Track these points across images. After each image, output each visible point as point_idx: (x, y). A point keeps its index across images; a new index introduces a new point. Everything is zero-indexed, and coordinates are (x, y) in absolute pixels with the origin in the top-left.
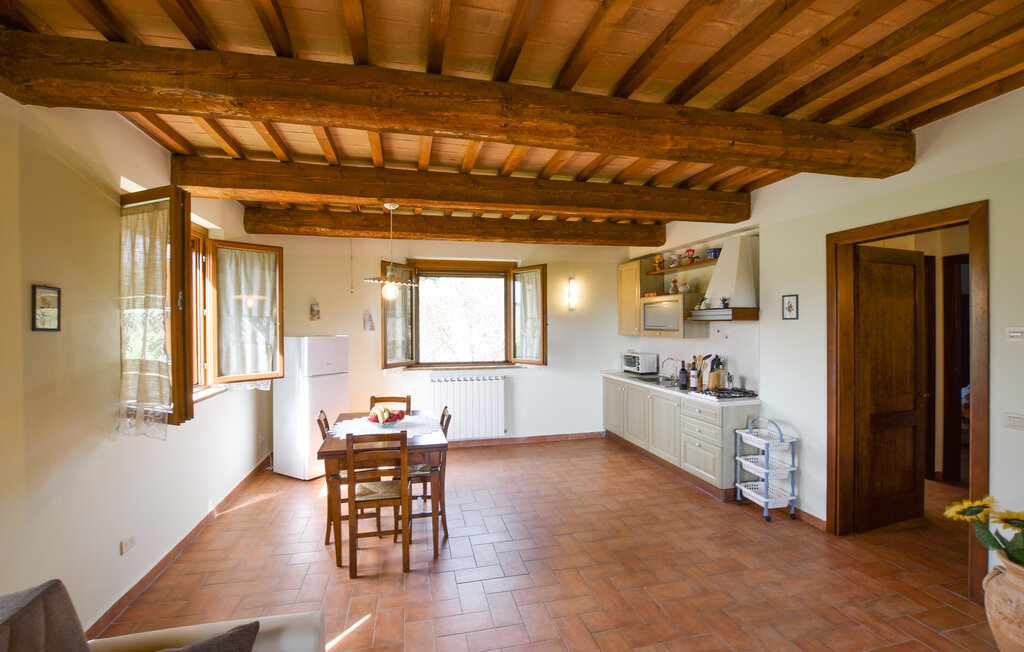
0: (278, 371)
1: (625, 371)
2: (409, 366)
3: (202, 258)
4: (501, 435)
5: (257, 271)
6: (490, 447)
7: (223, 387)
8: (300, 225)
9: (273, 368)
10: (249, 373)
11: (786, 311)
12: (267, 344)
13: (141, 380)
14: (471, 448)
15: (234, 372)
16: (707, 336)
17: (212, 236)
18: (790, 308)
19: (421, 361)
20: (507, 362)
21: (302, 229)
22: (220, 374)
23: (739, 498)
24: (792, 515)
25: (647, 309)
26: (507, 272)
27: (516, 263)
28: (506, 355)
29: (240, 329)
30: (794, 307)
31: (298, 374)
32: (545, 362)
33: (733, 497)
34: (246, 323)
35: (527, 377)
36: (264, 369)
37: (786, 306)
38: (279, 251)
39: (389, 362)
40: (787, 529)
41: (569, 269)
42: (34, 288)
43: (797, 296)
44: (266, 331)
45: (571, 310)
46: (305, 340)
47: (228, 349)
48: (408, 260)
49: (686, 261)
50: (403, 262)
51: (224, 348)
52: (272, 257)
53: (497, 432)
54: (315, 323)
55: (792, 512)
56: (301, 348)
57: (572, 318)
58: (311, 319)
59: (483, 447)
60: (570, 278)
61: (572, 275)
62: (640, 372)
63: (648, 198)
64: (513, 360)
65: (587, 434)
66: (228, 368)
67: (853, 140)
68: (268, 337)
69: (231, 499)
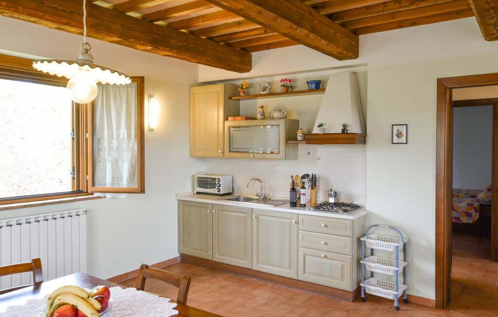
1: (198, 193)
11: (395, 137)
16: (296, 157)
18: (399, 135)
20: (78, 192)
23: (363, 296)
24: (405, 300)
30: (404, 134)
33: (359, 296)
37: (395, 133)
41: (149, 86)
43: (406, 125)
49: (278, 88)
55: (405, 298)
62: (222, 192)
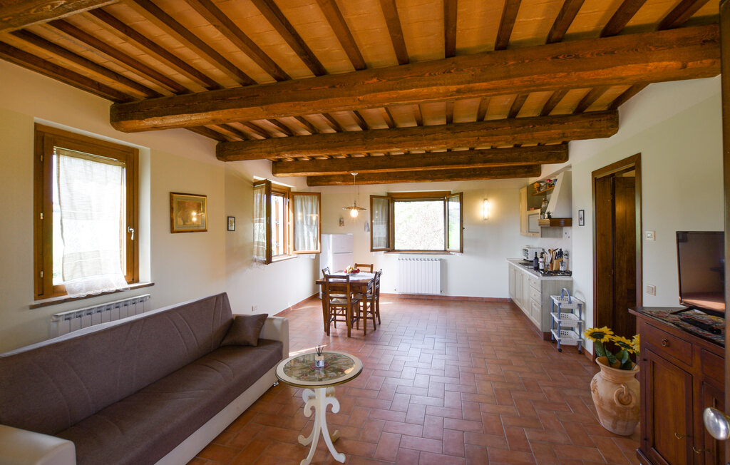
0: (319, 251)
1: (524, 259)
2: (389, 251)
3: (288, 200)
4: (438, 293)
5: (310, 203)
6: (432, 300)
7: (296, 256)
8: (330, 181)
9: (317, 249)
10: (306, 251)
11: (580, 221)
12: (314, 237)
13: (258, 248)
14: (421, 299)
15: (300, 250)
17: (292, 190)
18: (581, 219)
19: (396, 249)
20: (444, 251)
21: (330, 183)
22: (294, 250)
23: (551, 338)
24: (579, 351)
25: (530, 219)
26: (444, 197)
27: (450, 192)
28: (445, 246)
29: (303, 230)
30: (583, 218)
31: (328, 252)
32: (462, 251)
34: (305, 227)
35: (455, 260)
36: (313, 249)
38: (319, 195)
39: (374, 248)
40: (570, 358)
41: (483, 194)
42: (228, 217)
43: (583, 211)
44: (313, 231)
45: (486, 219)
46: (331, 235)
47: (298, 239)
48: (388, 193)
49: (548, 187)
50: (384, 195)
51: (296, 239)
52: (315, 198)
53: (436, 291)
54: (342, 228)
55: (579, 349)
56: (329, 239)
57: (486, 225)
58: (340, 225)
59: (428, 299)
60: (485, 200)
61: (486, 197)
62: (529, 260)
63: (491, 156)
64: (447, 249)
65: (497, 299)
66: (298, 248)
67: (564, 123)
68: (314, 234)
69: (298, 305)
